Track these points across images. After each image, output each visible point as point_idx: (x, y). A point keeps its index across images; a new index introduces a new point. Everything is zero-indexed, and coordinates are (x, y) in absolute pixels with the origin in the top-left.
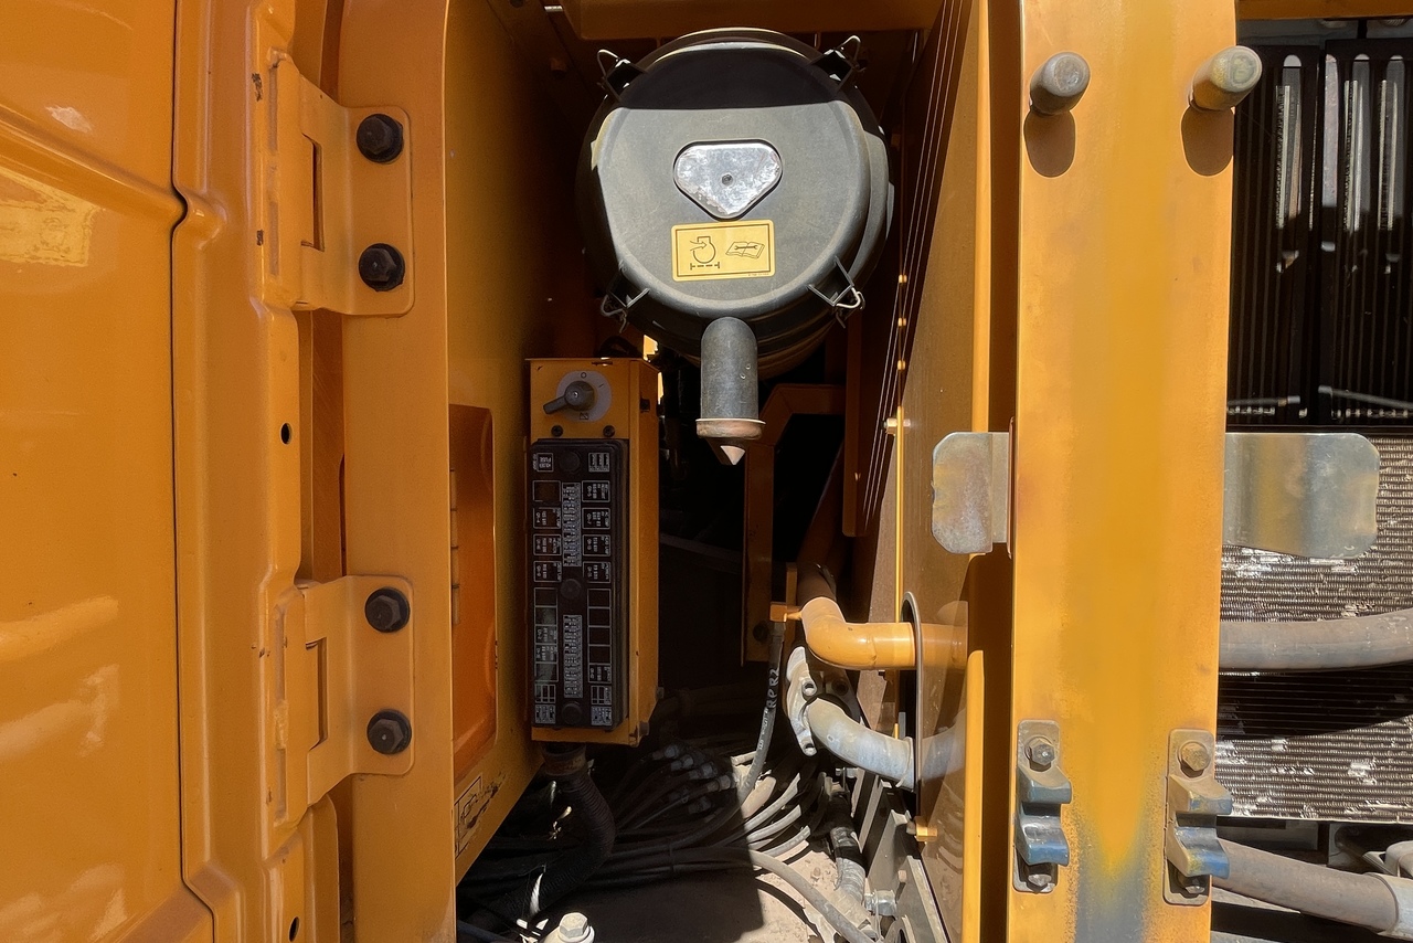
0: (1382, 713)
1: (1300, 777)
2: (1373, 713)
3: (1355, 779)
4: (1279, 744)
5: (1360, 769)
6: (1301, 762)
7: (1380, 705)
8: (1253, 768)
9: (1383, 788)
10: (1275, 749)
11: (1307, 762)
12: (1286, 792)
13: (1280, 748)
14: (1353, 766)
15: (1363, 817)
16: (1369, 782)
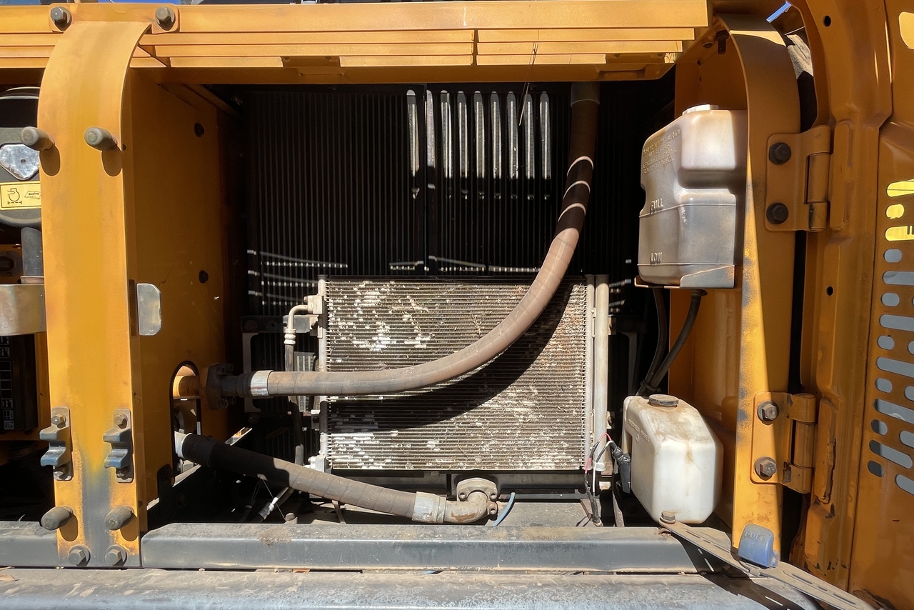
0: (441, 416)
1: (405, 449)
2: (437, 416)
3: (430, 449)
4: (395, 433)
5: (431, 444)
6: (405, 442)
7: (440, 412)
8: (382, 445)
9: (443, 453)
10: (393, 435)
11: (407, 441)
12: (398, 456)
13: (395, 435)
14: (429, 442)
15: (434, 467)
16: (436, 450)
